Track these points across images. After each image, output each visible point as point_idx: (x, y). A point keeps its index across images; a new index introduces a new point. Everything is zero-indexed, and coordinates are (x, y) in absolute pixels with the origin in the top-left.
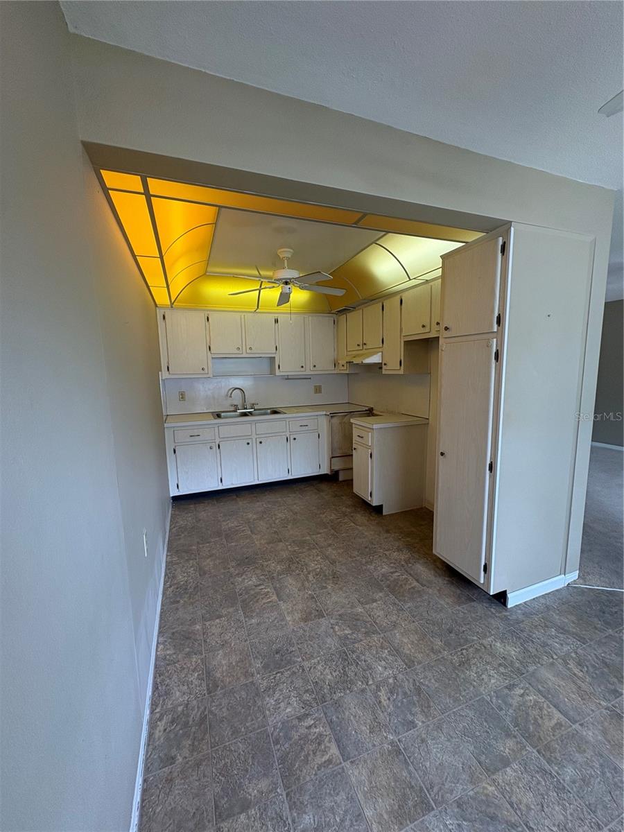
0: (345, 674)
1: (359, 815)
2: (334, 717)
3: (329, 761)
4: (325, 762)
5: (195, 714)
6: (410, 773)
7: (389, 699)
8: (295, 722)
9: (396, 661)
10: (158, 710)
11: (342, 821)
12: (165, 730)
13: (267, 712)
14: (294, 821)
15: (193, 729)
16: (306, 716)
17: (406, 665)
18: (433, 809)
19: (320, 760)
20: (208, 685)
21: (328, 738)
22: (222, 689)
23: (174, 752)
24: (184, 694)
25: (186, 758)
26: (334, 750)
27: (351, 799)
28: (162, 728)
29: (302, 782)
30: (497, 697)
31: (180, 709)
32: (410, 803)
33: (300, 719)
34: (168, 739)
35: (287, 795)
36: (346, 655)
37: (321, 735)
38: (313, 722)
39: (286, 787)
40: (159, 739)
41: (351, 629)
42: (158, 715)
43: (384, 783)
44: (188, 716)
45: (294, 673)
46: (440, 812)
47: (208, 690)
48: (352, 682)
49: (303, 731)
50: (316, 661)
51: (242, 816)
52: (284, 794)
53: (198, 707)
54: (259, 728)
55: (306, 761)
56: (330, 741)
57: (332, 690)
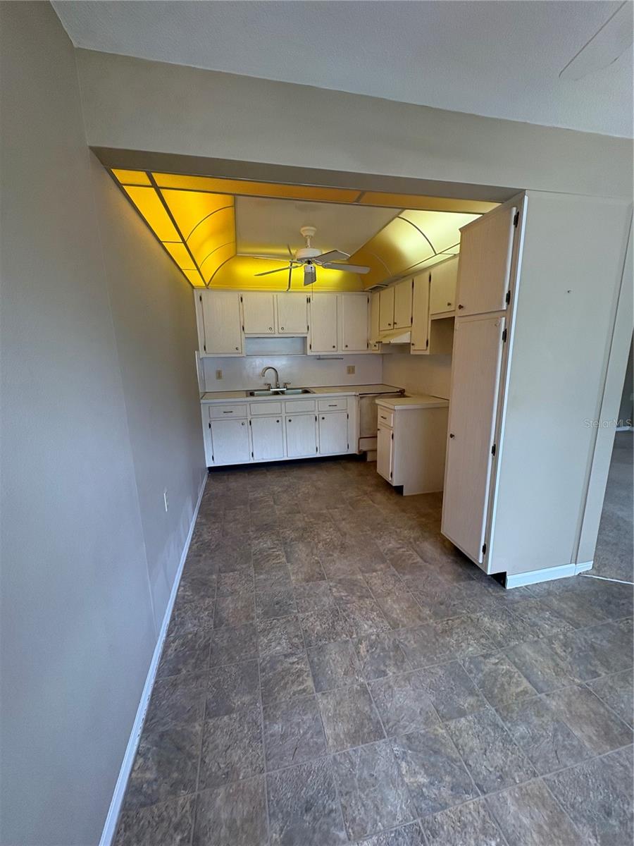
0: (333, 626)
1: (320, 731)
2: (316, 659)
3: (304, 690)
4: (300, 690)
5: (201, 642)
6: (371, 709)
7: (368, 651)
8: (282, 658)
9: (383, 622)
10: (172, 635)
11: (305, 733)
12: (176, 650)
13: (260, 648)
14: (265, 727)
15: (198, 652)
16: (292, 654)
17: (391, 626)
18: (384, 737)
19: (295, 688)
20: (215, 622)
21: (306, 674)
22: (226, 625)
23: (180, 666)
24: (195, 626)
25: (189, 671)
26: (310, 683)
27: (316, 720)
28: (174, 649)
29: (278, 701)
30: (470, 663)
31: (190, 636)
32: (366, 730)
33: (286, 656)
34: (177, 656)
35: (264, 709)
36: (338, 613)
37: (301, 670)
38: (296, 660)
39: (264, 703)
40: (170, 656)
41: (347, 592)
42: (172, 639)
43: (347, 713)
44: (196, 642)
45: (289, 621)
46: (390, 741)
47: (214, 625)
48: (337, 634)
49: (286, 665)
50: (309, 614)
51: (226, 718)
52: (262, 708)
53: (205, 637)
54: (251, 658)
55: (284, 687)
56: (308, 676)
57: (319, 638)
